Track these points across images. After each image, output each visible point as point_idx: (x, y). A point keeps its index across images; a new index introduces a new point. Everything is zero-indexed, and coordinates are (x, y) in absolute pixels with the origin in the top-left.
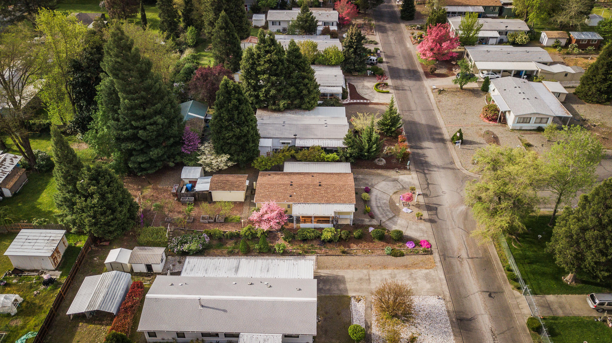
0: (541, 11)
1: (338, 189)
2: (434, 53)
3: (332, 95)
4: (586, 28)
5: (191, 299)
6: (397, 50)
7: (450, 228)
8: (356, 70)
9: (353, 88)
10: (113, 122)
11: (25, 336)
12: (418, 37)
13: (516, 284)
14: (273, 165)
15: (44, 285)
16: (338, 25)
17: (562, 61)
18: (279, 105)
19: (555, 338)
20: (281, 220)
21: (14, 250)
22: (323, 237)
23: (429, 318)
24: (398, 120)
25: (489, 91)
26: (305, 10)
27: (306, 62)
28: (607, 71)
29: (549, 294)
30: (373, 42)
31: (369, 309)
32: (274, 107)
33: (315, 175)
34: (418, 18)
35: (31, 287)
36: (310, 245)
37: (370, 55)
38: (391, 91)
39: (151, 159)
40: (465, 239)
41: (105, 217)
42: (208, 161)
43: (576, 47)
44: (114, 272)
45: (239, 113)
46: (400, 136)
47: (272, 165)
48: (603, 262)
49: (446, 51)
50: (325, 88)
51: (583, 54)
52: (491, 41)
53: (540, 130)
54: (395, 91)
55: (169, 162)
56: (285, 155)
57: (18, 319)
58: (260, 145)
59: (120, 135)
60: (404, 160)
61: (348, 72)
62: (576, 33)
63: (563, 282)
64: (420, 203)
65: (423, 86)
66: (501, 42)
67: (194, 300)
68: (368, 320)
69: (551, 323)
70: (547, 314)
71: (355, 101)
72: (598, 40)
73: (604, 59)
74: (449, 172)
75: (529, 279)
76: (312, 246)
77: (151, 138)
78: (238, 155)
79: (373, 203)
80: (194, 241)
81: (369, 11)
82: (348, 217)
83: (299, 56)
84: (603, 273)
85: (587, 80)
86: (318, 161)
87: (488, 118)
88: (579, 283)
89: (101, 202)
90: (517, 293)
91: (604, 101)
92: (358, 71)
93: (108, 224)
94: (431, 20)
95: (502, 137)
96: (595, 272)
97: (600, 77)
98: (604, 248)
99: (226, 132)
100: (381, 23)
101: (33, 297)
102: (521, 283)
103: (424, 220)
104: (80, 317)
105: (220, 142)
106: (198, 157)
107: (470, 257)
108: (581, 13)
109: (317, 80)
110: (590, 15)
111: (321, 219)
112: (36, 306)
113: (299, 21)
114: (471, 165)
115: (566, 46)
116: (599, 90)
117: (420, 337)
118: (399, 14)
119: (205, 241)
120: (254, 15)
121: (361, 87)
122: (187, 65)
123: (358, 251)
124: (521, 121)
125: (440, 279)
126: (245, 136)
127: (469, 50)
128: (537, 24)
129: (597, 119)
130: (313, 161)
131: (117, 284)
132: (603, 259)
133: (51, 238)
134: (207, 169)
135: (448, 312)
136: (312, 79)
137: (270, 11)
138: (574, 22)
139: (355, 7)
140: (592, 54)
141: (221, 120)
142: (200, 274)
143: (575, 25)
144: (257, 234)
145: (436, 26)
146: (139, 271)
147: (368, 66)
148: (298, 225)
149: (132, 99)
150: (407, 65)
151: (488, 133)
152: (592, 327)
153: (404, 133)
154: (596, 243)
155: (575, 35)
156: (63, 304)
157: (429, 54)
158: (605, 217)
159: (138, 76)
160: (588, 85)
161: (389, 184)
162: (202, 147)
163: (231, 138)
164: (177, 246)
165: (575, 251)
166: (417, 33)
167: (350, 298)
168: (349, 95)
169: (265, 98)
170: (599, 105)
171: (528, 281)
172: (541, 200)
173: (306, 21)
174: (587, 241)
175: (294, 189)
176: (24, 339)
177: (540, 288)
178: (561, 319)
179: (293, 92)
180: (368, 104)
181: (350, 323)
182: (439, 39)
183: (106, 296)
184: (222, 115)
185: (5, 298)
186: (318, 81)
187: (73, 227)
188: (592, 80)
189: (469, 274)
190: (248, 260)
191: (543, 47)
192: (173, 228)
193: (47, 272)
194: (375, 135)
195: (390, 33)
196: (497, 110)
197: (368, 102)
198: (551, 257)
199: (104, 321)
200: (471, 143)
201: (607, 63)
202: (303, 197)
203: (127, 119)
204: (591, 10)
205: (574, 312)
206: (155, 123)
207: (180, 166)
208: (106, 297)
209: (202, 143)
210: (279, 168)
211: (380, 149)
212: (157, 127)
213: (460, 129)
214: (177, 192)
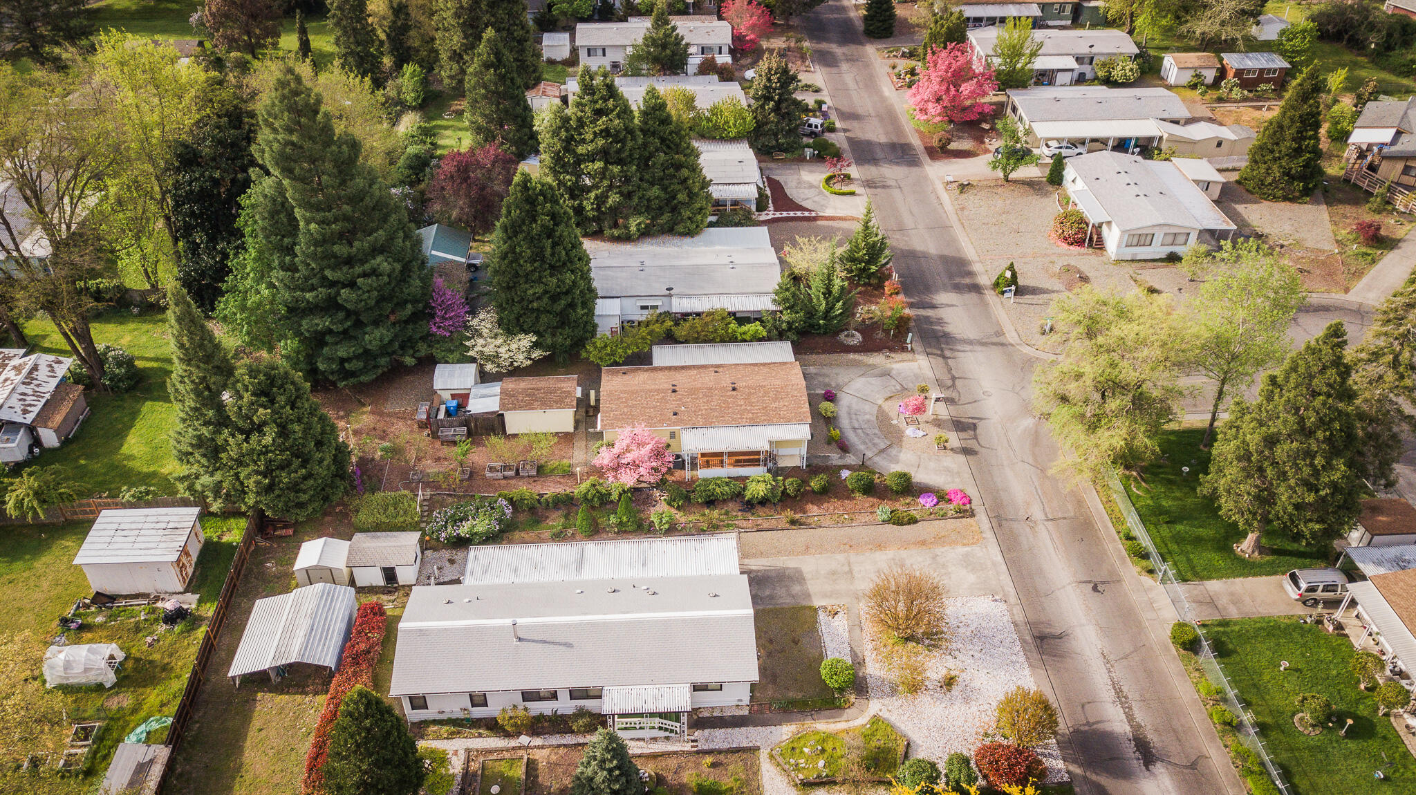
0: (1161, 11)
1: (771, 394)
2: (945, 107)
3: (735, 203)
4: (1254, 46)
5: (494, 627)
6: (862, 102)
7: (1005, 463)
8: (781, 149)
9: (776, 186)
10: (281, 273)
11: (144, 725)
12: (906, 73)
13: (1144, 563)
14: (629, 352)
15: (166, 623)
16: (732, 52)
17: (1210, 115)
18: (626, 227)
19: (1226, 660)
20: (660, 463)
21: (93, 553)
22: (748, 495)
23: (979, 638)
24: (881, 250)
25: (1064, 182)
26: (661, 21)
27: (683, 133)
28: (1301, 132)
29: (1209, 578)
30: (810, 86)
31: (857, 630)
32: (616, 233)
33: (721, 370)
34: (902, 34)
35: (137, 629)
36: (723, 511)
37: (807, 116)
38: (859, 190)
39: (366, 352)
40: (1036, 484)
41: (289, 474)
42: (489, 350)
43: (1236, 85)
44: (319, 586)
45: (554, 245)
46: (887, 283)
47: (626, 353)
48: (1310, 504)
49: (968, 103)
50: (721, 187)
51: (1252, 100)
52: (1060, 78)
53: (1173, 258)
54: (868, 190)
55: (403, 355)
56: (652, 331)
57: (122, 695)
58: (597, 312)
59: (297, 301)
60: (899, 332)
61: (764, 153)
62: (1235, 55)
63: (1235, 555)
64: (939, 417)
65: (926, 178)
66: (1081, 80)
67: (502, 628)
68: (857, 650)
69: (1218, 632)
70: (1211, 616)
71: (785, 214)
72: (1280, 69)
73: (1293, 107)
74: (995, 352)
75: (1170, 552)
76: (727, 514)
77: (366, 304)
78: (554, 335)
79: (845, 422)
80: (481, 514)
81: (794, 21)
82: (795, 451)
83: (666, 121)
84: (1310, 525)
85: (1261, 154)
86: (722, 341)
87: (1065, 239)
88: (1267, 554)
89: (280, 441)
90: (1147, 580)
91: (1297, 194)
92: (786, 151)
93: (295, 487)
94: (934, 37)
95: (1096, 277)
96: (1296, 526)
97: (1287, 145)
98: (1312, 475)
99: (528, 286)
100: (824, 46)
101: (145, 648)
102: (1155, 561)
103: (952, 449)
104: (258, 681)
105: (514, 308)
106: (467, 343)
107: (1051, 517)
108: (1243, 12)
109: (704, 171)
110: (1261, 18)
111: (741, 458)
112: (156, 667)
113: (647, 46)
114: (1038, 336)
115: (1216, 84)
116: (1287, 173)
117: (963, 676)
118: (860, 26)
119: (504, 514)
120: (546, 36)
121: (794, 184)
122: (412, 150)
123: (822, 518)
124: (1135, 242)
125: (994, 564)
126: (567, 293)
127: (1018, 98)
128: (1153, 39)
129: (1286, 232)
130: (712, 341)
131: (329, 609)
132: (1310, 498)
133: (171, 525)
134: (489, 367)
135: (1015, 624)
136: (695, 169)
137: (580, 27)
138: (1228, 32)
139: (767, 12)
140: (1269, 99)
141: (516, 260)
142: (505, 579)
143: (1232, 39)
144: (610, 494)
145: (945, 48)
146: (368, 585)
147: (805, 140)
148: (694, 472)
149: (323, 222)
150: (887, 133)
151: (1068, 269)
152: (1295, 635)
153: (895, 276)
154: (1297, 465)
155: (1233, 61)
156: (215, 659)
157: (933, 109)
158: (1311, 413)
159: (335, 171)
160: (1265, 163)
161: (873, 382)
162: (475, 322)
163: (539, 298)
164: (446, 528)
165: (1256, 486)
166: (903, 65)
167: (816, 610)
168: (770, 202)
169: (596, 214)
170: (1288, 204)
171: (1167, 556)
172: (1186, 393)
173: (664, 46)
174: (1277, 463)
175: (680, 400)
176: (142, 732)
177: (1193, 568)
178: (1236, 624)
179: (657, 198)
180: (815, 219)
181: (821, 658)
182: (953, 75)
183: (311, 633)
184: (518, 250)
185: (89, 650)
186: (708, 173)
187: (215, 500)
188: (1272, 152)
189: (1052, 550)
190: (600, 546)
191: (1169, 87)
192: (428, 493)
193: (167, 596)
194: (837, 283)
195: (845, 66)
196: (1082, 221)
197: (813, 214)
198: (1210, 505)
199: (308, 686)
200: (1034, 291)
201: (1301, 116)
202: (702, 415)
203: (313, 265)
204: (1263, 6)
205: (1260, 610)
206: (374, 272)
207: (427, 364)
208: (310, 636)
209: (473, 313)
210: (641, 359)
211: (849, 311)
212: (378, 280)
213: (1012, 264)
214: (428, 417)
